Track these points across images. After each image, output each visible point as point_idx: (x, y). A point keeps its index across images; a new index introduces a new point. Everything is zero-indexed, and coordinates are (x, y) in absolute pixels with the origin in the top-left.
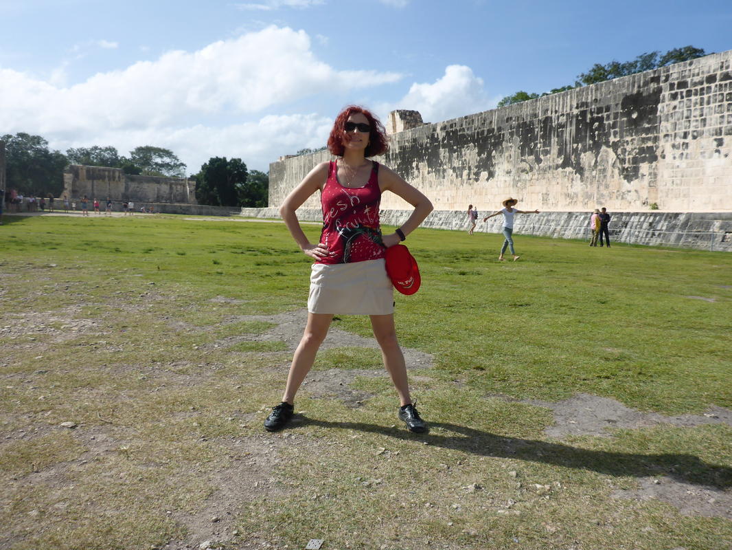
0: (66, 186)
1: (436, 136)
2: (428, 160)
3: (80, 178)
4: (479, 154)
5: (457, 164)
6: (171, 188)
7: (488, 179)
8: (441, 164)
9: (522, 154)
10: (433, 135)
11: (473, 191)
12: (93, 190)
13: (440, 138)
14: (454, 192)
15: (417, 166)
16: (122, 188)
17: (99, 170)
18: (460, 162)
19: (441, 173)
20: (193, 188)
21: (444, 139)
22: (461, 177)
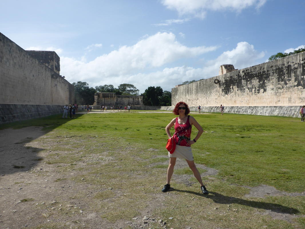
0: (95, 100)
1: (240, 75)
2: (237, 85)
3: (100, 97)
4: (259, 82)
5: (249, 86)
6: (133, 99)
7: (263, 92)
8: (243, 86)
9: (279, 81)
10: (239, 74)
11: (257, 97)
12: (105, 102)
13: (242, 76)
14: (248, 98)
15: (232, 88)
16: (115, 101)
17: (107, 94)
18: (251, 85)
19: (243, 90)
20: (142, 99)
21: (243, 76)
22: (252, 92)
